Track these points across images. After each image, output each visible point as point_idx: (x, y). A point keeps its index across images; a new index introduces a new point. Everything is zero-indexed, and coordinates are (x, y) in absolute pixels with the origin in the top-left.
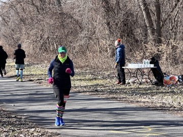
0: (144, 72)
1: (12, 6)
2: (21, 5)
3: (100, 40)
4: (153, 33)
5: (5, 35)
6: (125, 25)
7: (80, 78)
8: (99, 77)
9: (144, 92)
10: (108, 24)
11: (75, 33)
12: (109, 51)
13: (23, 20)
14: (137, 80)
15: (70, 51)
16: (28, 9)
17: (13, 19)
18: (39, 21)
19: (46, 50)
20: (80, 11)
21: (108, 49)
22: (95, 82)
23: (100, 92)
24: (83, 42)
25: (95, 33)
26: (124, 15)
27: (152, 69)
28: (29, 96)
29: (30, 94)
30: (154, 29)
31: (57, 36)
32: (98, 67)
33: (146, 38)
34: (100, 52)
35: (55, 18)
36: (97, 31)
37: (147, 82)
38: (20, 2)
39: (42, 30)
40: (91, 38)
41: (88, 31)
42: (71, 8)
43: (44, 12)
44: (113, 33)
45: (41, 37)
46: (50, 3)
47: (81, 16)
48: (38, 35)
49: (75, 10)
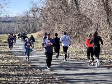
1: (49, 10)
3: (103, 30)
5: (45, 27)
8: (103, 53)
10: (108, 20)
11: (88, 26)
12: (109, 37)
13: (55, 19)
15: (85, 37)
16: (59, 12)
17: (50, 18)
18: (65, 19)
20: (91, 12)
21: (108, 36)
22: (100, 56)
23: (104, 62)
24: (92, 32)
28: (60, 65)
29: (61, 64)
31: (77, 28)
32: (102, 47)
35: (76, 18)
36: (101, 25)
38: (54, 8)
39: (68, 25)
40: (97, 29)
41: (96, 25)
42: (85, 11)
43: (69, 13)
44: (111, 26)
45: (67, 29)
46: (72, 8)
47: (91, 16)
48: (65, 28)
49: (87, 12)
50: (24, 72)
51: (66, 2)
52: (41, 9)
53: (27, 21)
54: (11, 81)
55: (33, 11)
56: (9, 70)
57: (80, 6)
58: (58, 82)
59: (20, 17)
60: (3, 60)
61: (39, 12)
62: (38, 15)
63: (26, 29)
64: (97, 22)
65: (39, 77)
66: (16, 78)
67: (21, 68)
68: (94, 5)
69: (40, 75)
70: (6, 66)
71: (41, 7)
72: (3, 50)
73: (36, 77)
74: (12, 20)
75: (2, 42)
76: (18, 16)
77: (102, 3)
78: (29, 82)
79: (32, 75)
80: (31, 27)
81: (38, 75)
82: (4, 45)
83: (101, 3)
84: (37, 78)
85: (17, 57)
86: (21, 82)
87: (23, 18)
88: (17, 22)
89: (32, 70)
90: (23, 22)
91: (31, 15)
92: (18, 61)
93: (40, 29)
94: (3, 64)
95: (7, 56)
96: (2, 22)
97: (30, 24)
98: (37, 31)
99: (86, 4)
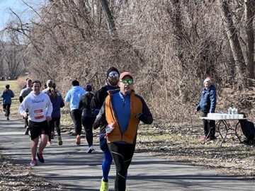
0: (229, 125)
1: (47, 29)
2: (60, 27)
3: (169, 79)
4: (243, 70)
5: (37, 68)
6: (204, 58)
8: (167, 131)
9: (229, 153)
10: (181, 57)
11: (134, 67)
12: (181, 94)
13: (62, 49)
14: (220, 137)
16: (69, 33)
17: (49, 48)
18: (84, 50)
20: (141, 37)
21: (180, 91)
22: (161, 138)
23: (168, 151)
24: (145, 81)
25: (161, 68)
26: (202, 44)
27: (241, 121)
29: (70, 153)
30: (243, 64)
32: (165, 117)
33: (234, 77)
34: (169, 95)
35: (107, 48)
36: (165, 65)
37: (234, 140)
38: (59, 24)
39: (89, 64)
40: (156, 76)
41: (152, 66)
42: (130, 33)
43: (92, 37)
44: (187, 69)
45: (87, 73)
46: (100, 26)
47: (143, 45)
48: (82, 70)
49: (134, 36)
51: (86, 10)
52: (29, 26)
55: (10, 29)
57: (118, 21)
61: (26, 32)
62: (22, 39)
64: (155, 59)
65: (18, 183)
68: (150, 21)
69: (21, 177)
71: (28, 22)
73: (12, 181)
77: (167, 17)
79: (3, 177)
80: (6, 66)
81: (16, 179)
89: (5, 166)
91: (6, 38)
93: (25, 71)
97: (4, 60)
98: (19, 75)
99: (131, 18)
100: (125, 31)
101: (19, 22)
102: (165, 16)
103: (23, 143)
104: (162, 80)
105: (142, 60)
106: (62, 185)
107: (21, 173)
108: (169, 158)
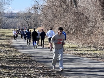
1: (49, 8)
2: (55, 7)
3: (99, 28)
5: (45, 23)
7: (88, 50)
11: (85, 24)
13: (55, 16)
15: (82, 34)
16: (58, 9)
17: (50, 15)
18: (65, 16)
19: (68, 33)
20: (88, 11)
22: (96, 52)
23: (99, 58)
24: (89, 29)
25: (96, 24)
31: (75, 25)
32: (98, 44)
34: (99, 35)
35: (74, 15)
39: (66, 22)
40: (94, 27)
41: (93, 23)
42: (83, 9)
43: (68, 11)
45: (66, 25)
46: (71, 6)
47: (89, 14)
48: (64, 24)
49: (85, 11)
50: (25, 65)
51: (65, 0)
52: (42, 6)
53: (29, 17)
54: (13, 73)
55: (35, 8)
56: (11, 62)
57: (78, 5)
58: (56, 75)
59: (23, 13)
60: (6, 53)
61: (41, 9)
62: (39, 12)
63: (28, 24)
64: (94, 20)
65: (38, 70)
66: (18, 70)
67: (22, 61)
68: (92, 4)
69: (39, 68)
70: (8, 58)
71: (42, 5)
72: (6, 44)
74: (15, 15)
75: (5, 36)
76: (21, 12)
78: (29, 74)
79: (32, 68)
81: (37, 68)
82: (6, 39)
83: (98, 3)
84: (36, 70)
85: (19, 50)
86: (22, 74)
87: (25, 14)
88: (20, 18)
90: (25, 18)
91: (33, 12)
92: (20, 54)
93: (40, 25)
94: (6, 56)
95: (10, 49)
96: (6, 17)
97: (32, 20)
98: (38, 27)
99: (84, 3)
100: (81, 9)
101: (38, 5)
102: (98, 2)
103: (40, 54)
104: (96, 28)
105: (88, 20)
106: (56, 71)
107: (39, 66)
108: (99, 60)
